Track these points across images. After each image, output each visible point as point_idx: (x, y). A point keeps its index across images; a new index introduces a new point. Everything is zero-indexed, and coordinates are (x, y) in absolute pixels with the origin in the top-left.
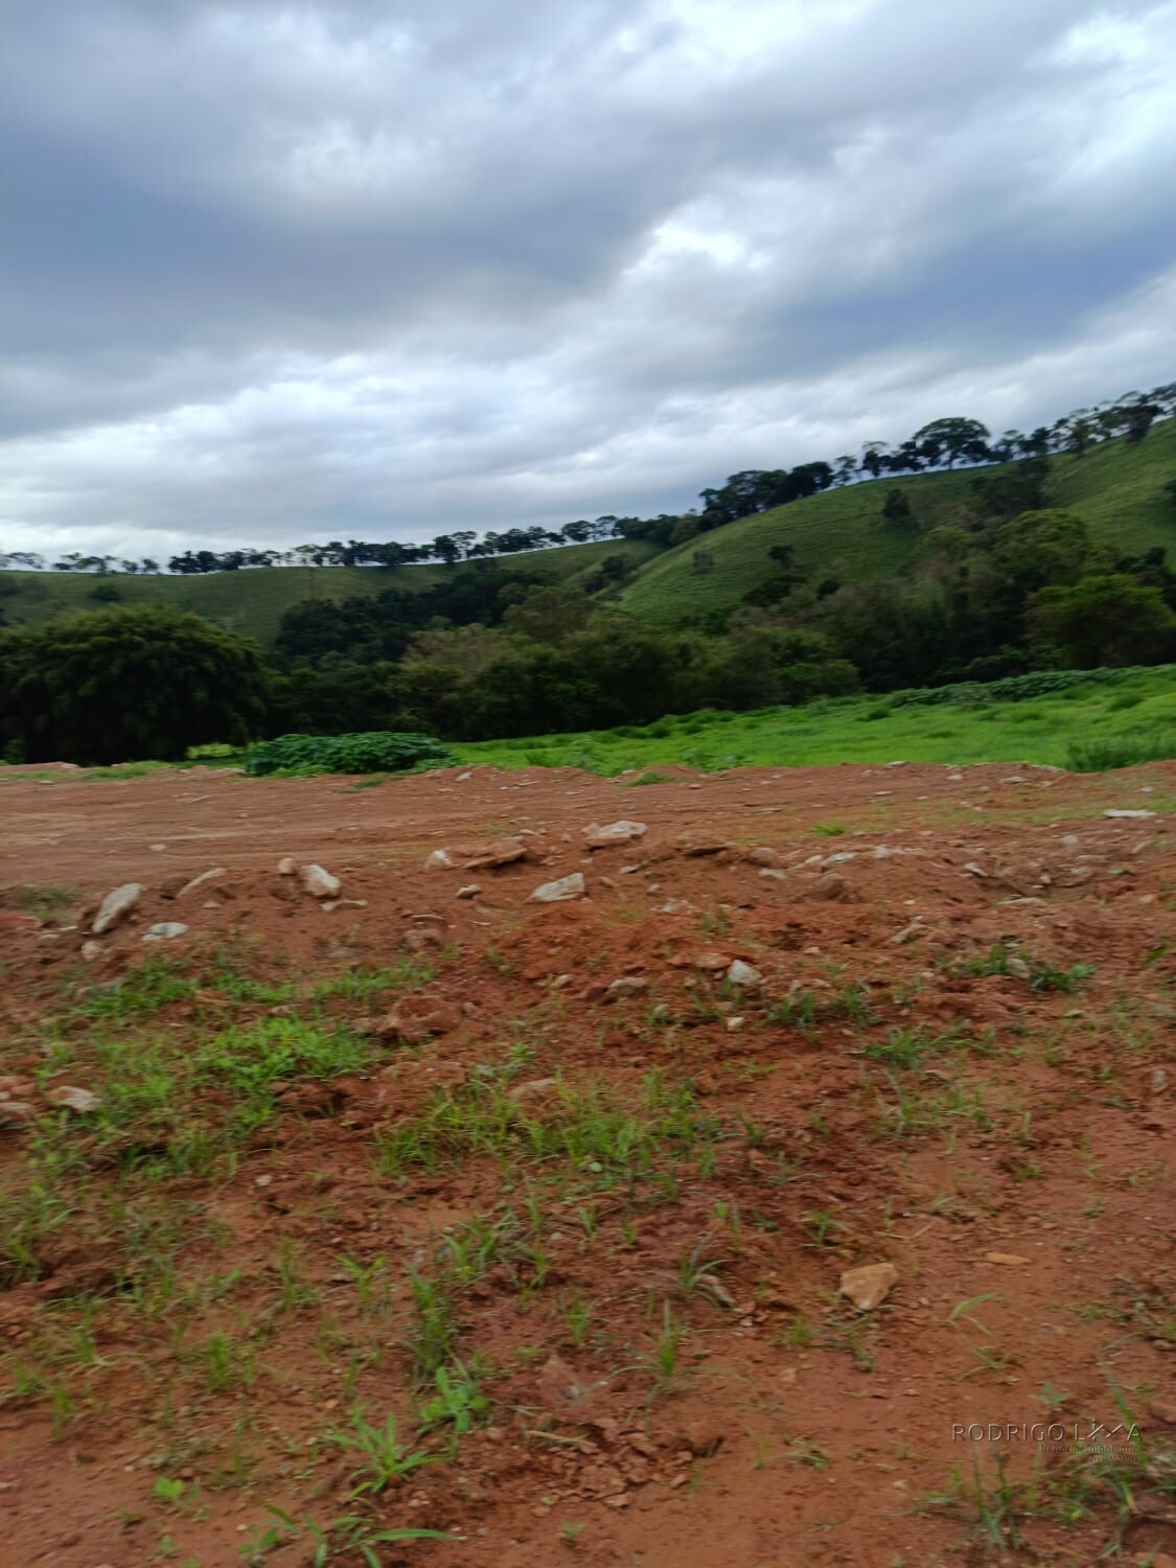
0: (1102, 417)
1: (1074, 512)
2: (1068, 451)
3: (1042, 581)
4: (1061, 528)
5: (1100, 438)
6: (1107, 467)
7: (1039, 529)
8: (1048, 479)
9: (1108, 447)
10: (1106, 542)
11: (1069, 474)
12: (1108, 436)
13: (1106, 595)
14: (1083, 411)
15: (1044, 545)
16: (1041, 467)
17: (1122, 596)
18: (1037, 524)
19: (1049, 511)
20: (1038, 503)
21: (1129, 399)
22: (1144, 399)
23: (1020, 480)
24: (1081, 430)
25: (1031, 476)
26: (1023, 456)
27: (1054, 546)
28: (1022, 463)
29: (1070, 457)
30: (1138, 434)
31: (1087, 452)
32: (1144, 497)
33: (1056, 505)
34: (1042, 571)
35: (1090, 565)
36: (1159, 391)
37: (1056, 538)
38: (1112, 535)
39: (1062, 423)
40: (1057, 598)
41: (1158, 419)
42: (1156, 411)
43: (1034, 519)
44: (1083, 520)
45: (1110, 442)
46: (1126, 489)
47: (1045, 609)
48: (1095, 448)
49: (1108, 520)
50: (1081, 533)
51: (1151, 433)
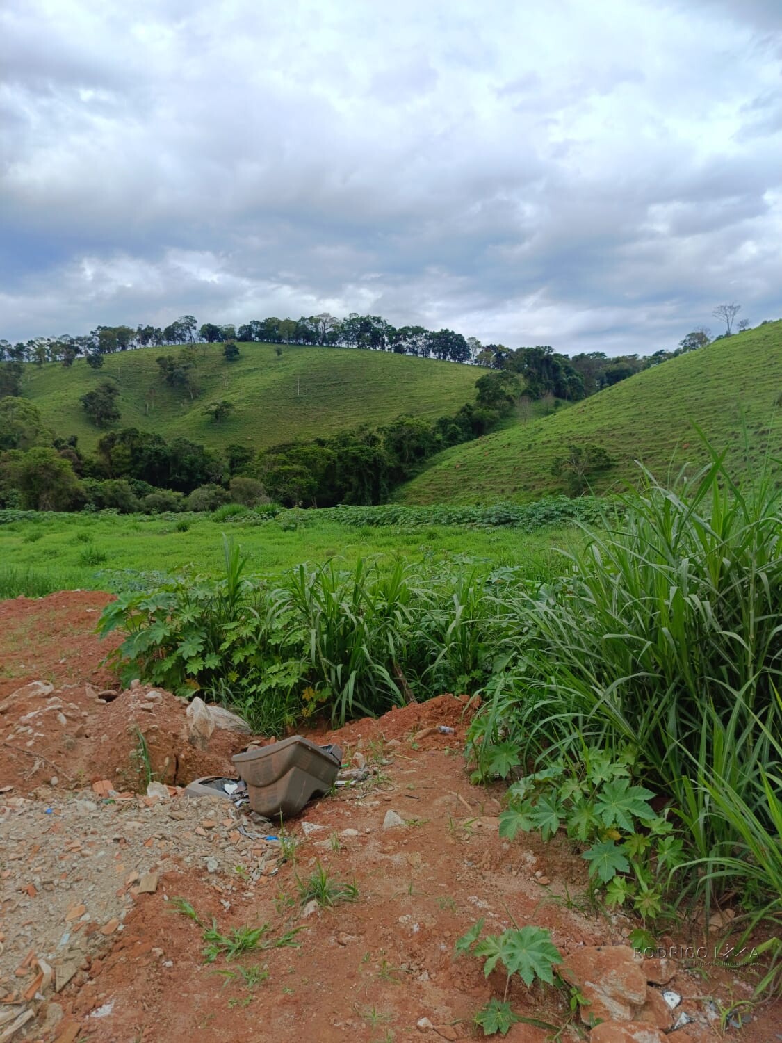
0: (51, 345)
1: (33, 403)
2: (34, 363)
3: (14, 445)
4: (27, 412)
5: (51, 359)
6: (53, 378)
7: (16, 410)
8: (22, 378)
9: (54, 366)
10: (50, 426)
11: (33, 378)
12: (55, 359)
13: (43, 461)
14: (42, 339)
15: (15, 421)
16: (19, 369)
17: (51, 463)
18: (13, 406)
19: (20, 398)
20: (16, 393)
21: (65, 338)
22: (72, 341)
23: (7, 374)
24: (40, 351)
25: (13, 373)
26: (10, 359)
27: (23, 424)
28: (10, 363)
29: (35, 366)
30: (68, 361)
31: (43, 366)
32: (70, 402)
33: (26, 396)
34: (15, 439)
35: (40, 439)
36: (79, 339)
37: (24, 418)
38: (53, 423)
39: (31, 343)
40: (18, 458)
41: (79, 356)
42: (77, 351)
43: (12, 402)
44: (38, 408)
45: (55, 363)
46: (62, 395)
47: (10, 465)
48: (48, 364)
49: (52, 412)
50: (37, 417)
51: (75, 363)
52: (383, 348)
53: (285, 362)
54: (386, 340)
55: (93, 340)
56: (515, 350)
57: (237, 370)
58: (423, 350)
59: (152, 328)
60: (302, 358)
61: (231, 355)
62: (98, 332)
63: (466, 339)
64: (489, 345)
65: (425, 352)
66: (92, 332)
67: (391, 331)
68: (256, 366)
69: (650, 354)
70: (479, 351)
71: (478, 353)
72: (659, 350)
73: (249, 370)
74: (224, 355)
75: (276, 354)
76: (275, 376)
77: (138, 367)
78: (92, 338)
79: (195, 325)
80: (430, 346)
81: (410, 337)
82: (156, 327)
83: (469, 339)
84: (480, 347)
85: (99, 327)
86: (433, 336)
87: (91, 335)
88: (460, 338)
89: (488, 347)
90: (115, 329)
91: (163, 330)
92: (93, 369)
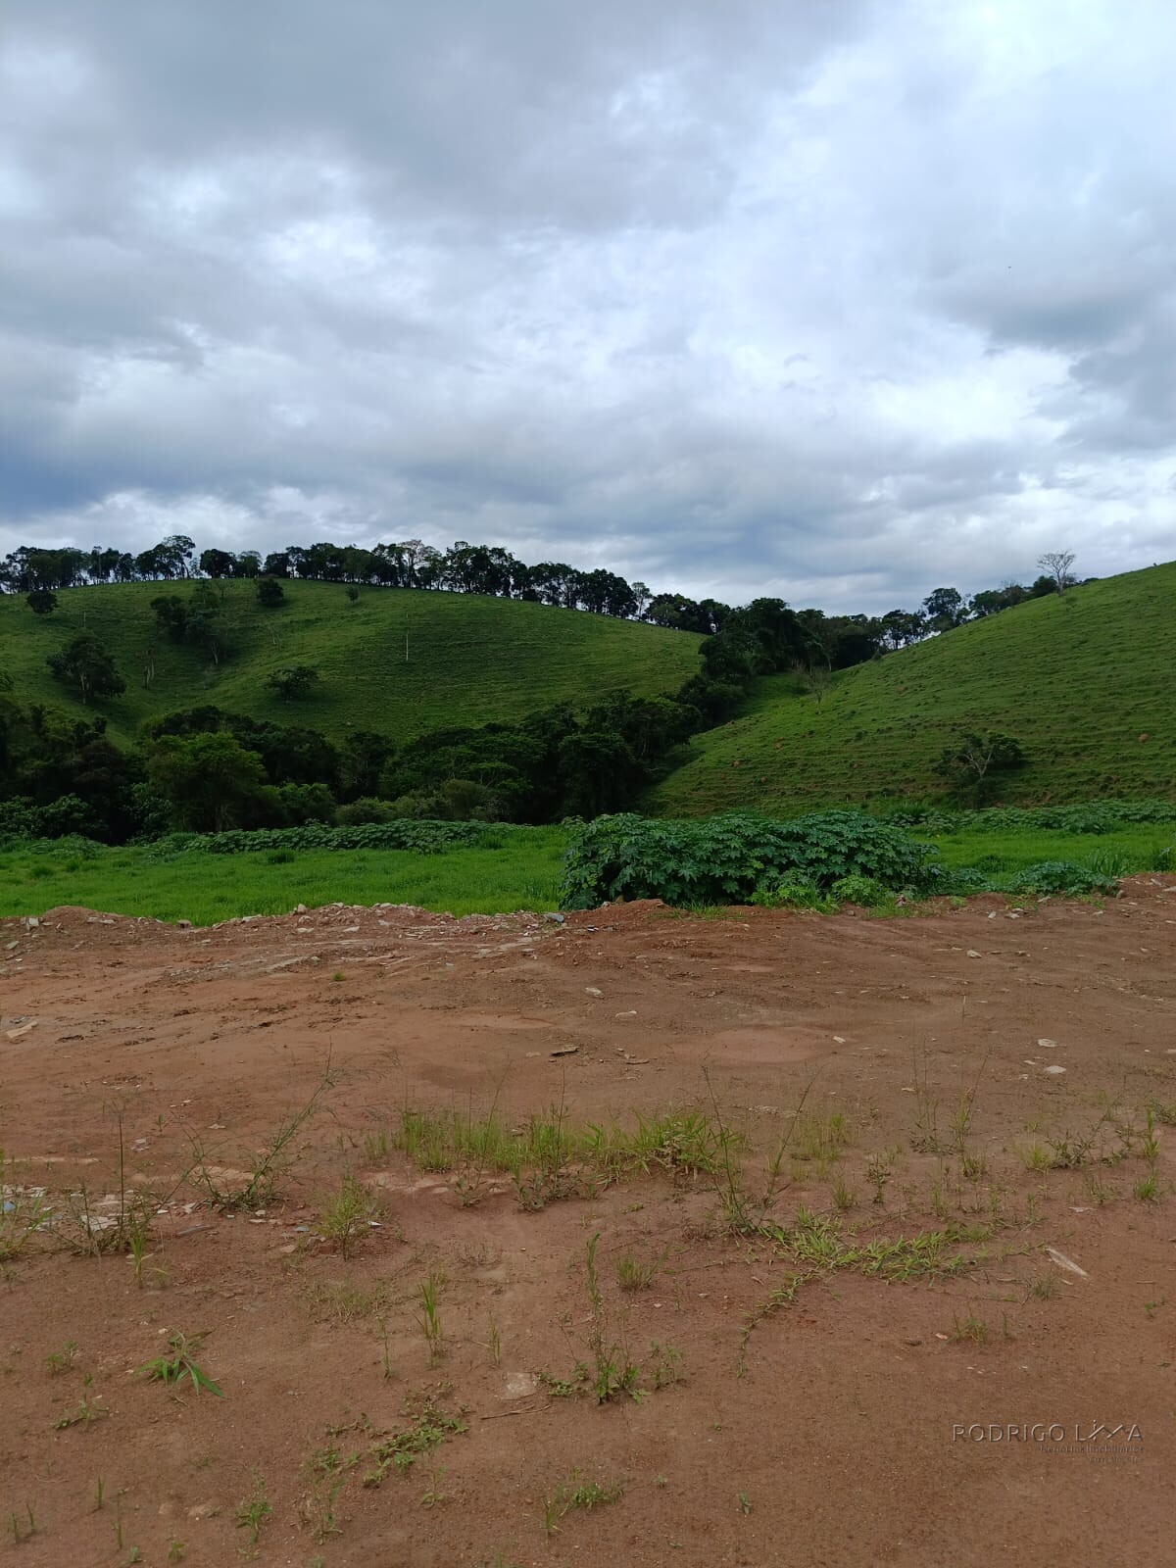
52: (507, 593)
53: (366, 611)
54: (512, 581)
55: (10, 569)
56: (698, 603)
57: (286, 620)
58: (567, 598)
59: (116, 553)
60: (390, 606)
61: (271, 598)
62: (19, 557)
63: (630, 584)
64: (662, 594)
65: (571, 602)
66: (8, 556)
67: (519, 569)
68: (317, 616)
69: (880, 615)
70: (647, 603)
71: (648, 606)
72: (893, 610)
73: (308, 621)
74: (258, 597)
75: (346, 599)
76: (358, 631)
77: (113, 613)
78: (10, 565)
79: (191, 550)
80: (577, 592)
81: (547, 579)
82: (123, 552)
83: (635, 585)
84: (650, 596)
85: (22, 550)
86: (581, 578)
87: (7, 561)
88: (620, 582)
89: (660, 596)
90: (53, 552)
91: (135, 555)
92: (37, 615)
